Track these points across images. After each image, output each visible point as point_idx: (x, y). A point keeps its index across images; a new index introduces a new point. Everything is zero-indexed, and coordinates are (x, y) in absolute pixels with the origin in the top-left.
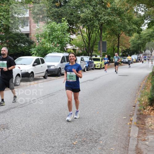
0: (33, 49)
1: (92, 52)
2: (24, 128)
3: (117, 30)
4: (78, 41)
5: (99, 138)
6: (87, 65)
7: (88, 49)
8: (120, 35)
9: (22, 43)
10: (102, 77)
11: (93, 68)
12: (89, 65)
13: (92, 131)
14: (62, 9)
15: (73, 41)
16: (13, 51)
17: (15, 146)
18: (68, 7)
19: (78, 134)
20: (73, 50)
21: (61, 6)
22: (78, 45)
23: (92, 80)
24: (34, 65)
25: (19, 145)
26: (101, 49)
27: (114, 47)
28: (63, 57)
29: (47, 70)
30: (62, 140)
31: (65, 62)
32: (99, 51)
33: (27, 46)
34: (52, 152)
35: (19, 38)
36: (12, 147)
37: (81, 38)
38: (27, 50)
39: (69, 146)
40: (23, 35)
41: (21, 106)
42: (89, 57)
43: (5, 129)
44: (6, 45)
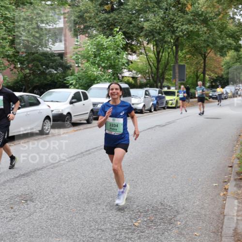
0: (69, 77)
1: (162, 81)
2: (57, 200)
3: (201, 47)
4: (140, 65)
5: (175, 216)
6: (155, 102)
7: (156, 77)
8: (207, 54)
9: (53, 69)
10: (178, 120)
11: (163, 106)
12: (157, 102)
13: (164, 205)
14: (114, 15)
15: (132, 64)
16: (38, 80)
17: (44, 228)
18: (124, 11)
19: (141, 211)
20: (133, 78)
21: (113, 10)
22: (140, 71)
24: (71, 103)
25: (49, 227)
26: (177, 76)
27: (197, 73)
29: (92, 110)
30: (117, 219)
32: (174, 80)
33: (59, 72)
34: (102, 237)
35: (49, 61)
36: (39, 229)
37: (145, 60)
38: (61, 79)
39: (127, 229)
40: (54, 56)
41: (52, 166)
42: (158, 89)
43: (28, 202)
44: (28, 71)
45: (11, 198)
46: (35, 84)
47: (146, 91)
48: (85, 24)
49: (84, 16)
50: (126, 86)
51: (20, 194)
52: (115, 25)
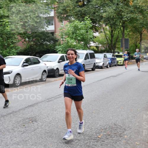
0: (57, 46)
1: (114, 49)
2: (51, 121)
3: (139, 28)
4: (101, 39)
5: (123, 132)
6: (110, 62)
7: (110, 46)
8: (142, 32)
9: (48, 41)
10: (124, 73)
11: (115, 64)
12: (111, 62)
13: (116, 125)
14: (84, 8)
15: (96, 38)
16: (39, 48)
17: (44, 138)
18: (91, 6)
19: (102, 128)
20: (96, 47)
21: (84, 5)
22: (101, 43)
23: (115, 76)
24: (59, 62)
25: (46, 137)
26: (124, 46)
27: (136, 44)
28: (87, 54)
30: (88, 133)
31: (89, 59)
32: (122, 48)
33: (52, 43)
34: (78, 144)
35: (45, 37)
36: (40, 139)
37: (103, 35)
38: (52, 47)
39: (94, 139)
40: (49, 34)
41: (48, 100)
42: (112, 54)
43: (34, 122)
44: (32, 43)
45: (24, 120)
46: (37, 51)
47: (105, 55)
48: (67, 14)
49: (66, 10)
50: (92, 52)
51: (29, 117)
52: (85, 15)
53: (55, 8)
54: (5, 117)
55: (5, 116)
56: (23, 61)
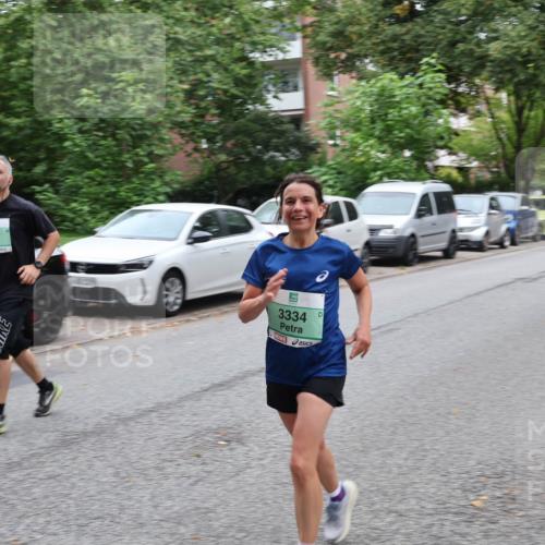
0: (315, 168)
4: (477, 140)
6: (513, 225)
9: (278, 151)
11: (533, 234)
12: (518, 226)
14: (416, 27)
15: (459, 138)
16: (246, 177)
17: (270, 502)
18: (440, 17)
19: (488, 473)
20: (460, 169)
21: (412, 14)
22: (476, 153)
23: (535, 279)
25: (281, 501)
28: (425, 199)
29: (368, 244)
30: (433, 490)
31: (432, 214)
33: (292, 157)
34: (398, 529)
35: (270, 134)
36: (259, 505)
37: (487, 127)
39: (456, 513)
40: (282, 123)
42: (519, 196)
43: (233, 445)
44: (223, 157)
45: (197, 435)
46: (241, 186)
47: (492, 199)
48: (349, 51)
49: (347, 33)
50: (446, 188)
51: (214, 427)
52: (417, 51)
53: (304, 27)
54: (132, 424)
55: (131, 419)
56: (192, 221)
